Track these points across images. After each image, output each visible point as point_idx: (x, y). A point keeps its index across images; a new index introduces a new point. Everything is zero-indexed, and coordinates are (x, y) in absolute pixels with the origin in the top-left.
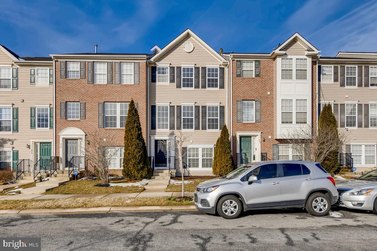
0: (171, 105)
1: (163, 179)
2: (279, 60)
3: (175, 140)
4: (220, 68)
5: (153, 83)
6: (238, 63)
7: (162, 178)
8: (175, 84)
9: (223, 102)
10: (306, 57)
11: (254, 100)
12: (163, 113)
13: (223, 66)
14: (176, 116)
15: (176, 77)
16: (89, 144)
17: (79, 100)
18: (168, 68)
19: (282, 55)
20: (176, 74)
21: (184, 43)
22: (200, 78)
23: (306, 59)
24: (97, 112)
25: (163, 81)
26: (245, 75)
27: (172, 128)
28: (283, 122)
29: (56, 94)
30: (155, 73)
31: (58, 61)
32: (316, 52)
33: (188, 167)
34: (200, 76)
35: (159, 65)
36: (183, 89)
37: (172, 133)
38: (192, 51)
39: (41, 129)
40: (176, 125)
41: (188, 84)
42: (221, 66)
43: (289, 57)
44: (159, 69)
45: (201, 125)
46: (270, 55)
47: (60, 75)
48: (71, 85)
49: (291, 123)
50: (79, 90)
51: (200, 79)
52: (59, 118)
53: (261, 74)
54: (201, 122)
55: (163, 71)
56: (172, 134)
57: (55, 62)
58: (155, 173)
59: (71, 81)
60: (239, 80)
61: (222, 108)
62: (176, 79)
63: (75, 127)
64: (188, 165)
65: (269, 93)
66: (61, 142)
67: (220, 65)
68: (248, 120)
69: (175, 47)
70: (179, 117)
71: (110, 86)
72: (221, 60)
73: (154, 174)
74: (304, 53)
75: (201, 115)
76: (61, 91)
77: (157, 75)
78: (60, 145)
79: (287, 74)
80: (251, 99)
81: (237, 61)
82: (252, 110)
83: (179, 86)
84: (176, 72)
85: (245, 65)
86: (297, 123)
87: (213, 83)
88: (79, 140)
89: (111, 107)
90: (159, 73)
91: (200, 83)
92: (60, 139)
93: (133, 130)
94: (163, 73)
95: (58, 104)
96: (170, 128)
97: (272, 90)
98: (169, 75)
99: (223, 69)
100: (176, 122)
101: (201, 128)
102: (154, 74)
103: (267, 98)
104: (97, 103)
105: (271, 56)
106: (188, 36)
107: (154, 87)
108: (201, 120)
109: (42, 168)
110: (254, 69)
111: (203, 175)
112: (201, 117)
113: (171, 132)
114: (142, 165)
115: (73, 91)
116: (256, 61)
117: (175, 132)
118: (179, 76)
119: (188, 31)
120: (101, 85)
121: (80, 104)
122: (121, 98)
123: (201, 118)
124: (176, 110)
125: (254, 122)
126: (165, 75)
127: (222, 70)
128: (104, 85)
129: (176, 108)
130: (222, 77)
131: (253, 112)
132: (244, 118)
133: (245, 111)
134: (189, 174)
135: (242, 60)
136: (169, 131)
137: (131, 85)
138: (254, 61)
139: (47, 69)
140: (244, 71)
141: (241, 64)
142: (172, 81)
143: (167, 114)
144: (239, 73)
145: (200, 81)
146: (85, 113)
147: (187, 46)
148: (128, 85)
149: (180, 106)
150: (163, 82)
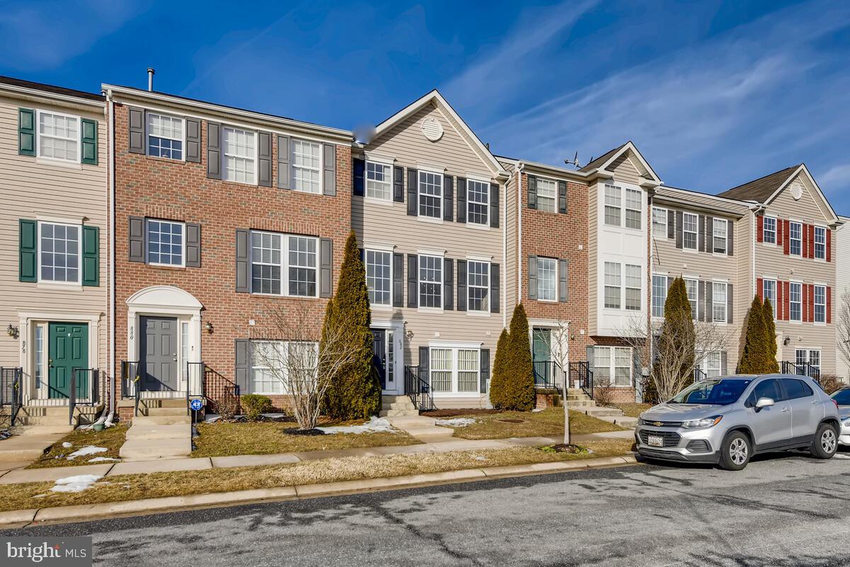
0: (396, 251)
1: (404, 415)
2: (601, 186)
3: (405, 329)
4: (492, 185)
5: (358, 198)
6: (531, 181)
7: (402, 414)
8: (404, 206)
9: (498, 255)
10: (640, 189)
11: (557, 258)
12: (379, 269)
13: (496, 182)
14: (406, 278)
15: (405, 191)
16: (211, 331)
17: (184, 216)
18: (389, 167)
19: (606, 179)
20: (405, 183)
21: (423, 119)
22: (455, 199)
23: (640, 192)
24: (233, 253)
25: (379, 195)
26: (542, 206)
27: (398, 302)
28: (606, 306)
29: (115, 193)
30: (363, 175)
31: (121, 105)
32: (657, 182)
33: (430, 389)
34: (455, 196)
35: (371, 158)
36: (420, 218)
37: (397, 314)
38: (440, 139)
39: (54, 284)
40: (405, 297)
41: (430, 208)
42: (493, 181)
43: (616, 184)
44: (371, 166)
45: (455, 301)
46: (585, 174)
47: (127, 143)
48: (162, 177)
49: (618, 306)
50: (183, 190)
51: (455, 203)
52: (126, 258)
53: (569, 208)
54: (455, 294)
55: (378, 172)
56: (398, 317)
57: (114, 108)
58: (385, 403)
59: (159, 164)
60: (532, 214)
61: (496, 267)
62: (405, 195)
63: (171, 285)
64: (430, 385)
65: (581, 247)
66: (132, 322)
67: (493, 179)
68: (546, 296)
69: (405, 123)
70: (413, 279)
71: (267, 191)
72: (496, 169)
73: (383, 405)
74: (637, 181)
75: (455, 279)
76: (130, 186)
77: (367, 180)
78: (129, 331)
79: (612, 214)
80: (553, 255)
81: (530, 176)
82: (553, 277)
83: (412, 212)
84: (405, 180)
85: (540, 185)
86: (627, 307)
87: (478, 215)
88: (178, 320)
89: (266, 244)
90: (371, 176)
91: (455, 210)
92: (129, 315)
93: (358, 304)
94: (380, 177)
95: (121, 221)
96: (394, 303)
97: (585, 243)
98: (392, 183)
99: (497, 186)
100: (406, 290)
101: (455, 308)
102: (360, 177)
103: (577, 256)
104: (233, 231)
105: (586, 177)
106: (432, 105)
107: (360, 207)
108: (455, 290)
109: (56, 393)
110: (556, 197)
111: (459, 407)
112: (455, 283)
113: (395, 312)
114: (371, 383)
115: (166, 191)
116: (560, 182)
117: (403, 312)
118: (413, 190)
119: (435, 94)
120: (242, 186)
121: (187, 226)
122: (294, 225)
123: (455, 286)
124: (406, 263)
125: (556, 301)
126: (382, 182)
127: (495, 188)
128: (252, 187)
129: (406, 259)
130: (496, 204)
131: (554, 280)
132: (539, 292)
133: (542, 278)
134: (432, 404)
135: (538, 177)
136: (392, 310)
137: (317, 197)
138: (557, 180)
139: (75, 119)
140: (538, 199)
141: (535, 185)
142: (398, 198)
143: (387, 270)
144: (532, 202)
145: (455, 206)
146: (199, 251)
147: (430, 126)
148: (310, 196)
149: (416, 256)
150: (379, 197)
